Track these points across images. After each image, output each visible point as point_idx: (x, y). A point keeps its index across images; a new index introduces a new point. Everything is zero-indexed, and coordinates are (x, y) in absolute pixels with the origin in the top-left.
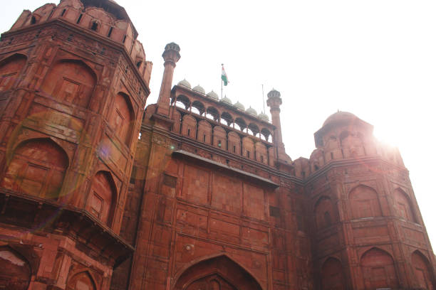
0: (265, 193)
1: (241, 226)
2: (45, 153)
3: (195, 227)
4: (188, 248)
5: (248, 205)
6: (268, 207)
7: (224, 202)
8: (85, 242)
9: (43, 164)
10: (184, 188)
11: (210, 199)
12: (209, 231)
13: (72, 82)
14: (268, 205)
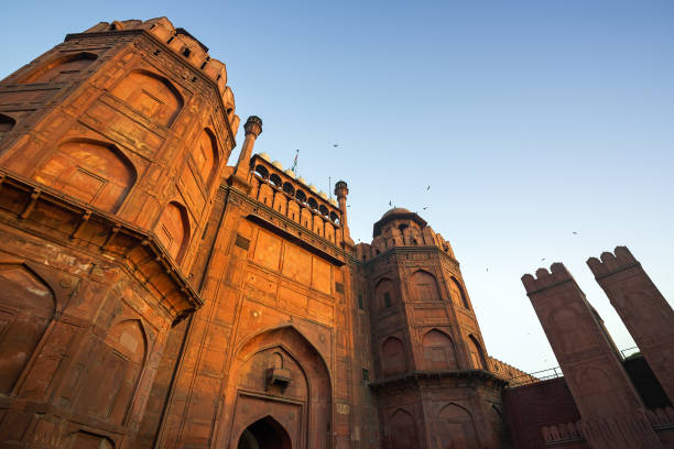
0: (331, 269)
1: (309, 297)
2: (103, 161)
3: (264, 293)
4: (255, 315)
5: (316, 278)
7: (295, 272)
9: (99, 174)
10: (256, 252)
11: (281, 267)
12: (278, 299)
13: (153, 97)
14: (334, 281)
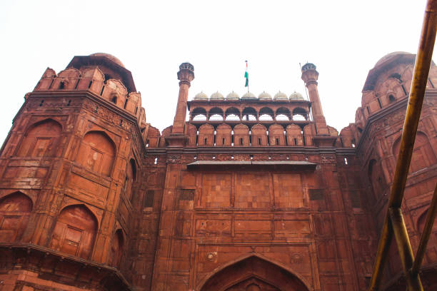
0: (301, 177)
1: (273, 221)
2: (17, 204)
3: (216, 234)
4: (210, 256)
5: (280, 196)
6: (307, 191)
7: (250, 200)
8: (50, 271)
9: (15, 214)
10: (203, 198)
11: (232, 201)
12: (233, 235)
13: (44, 139)
14: (306, 190)
